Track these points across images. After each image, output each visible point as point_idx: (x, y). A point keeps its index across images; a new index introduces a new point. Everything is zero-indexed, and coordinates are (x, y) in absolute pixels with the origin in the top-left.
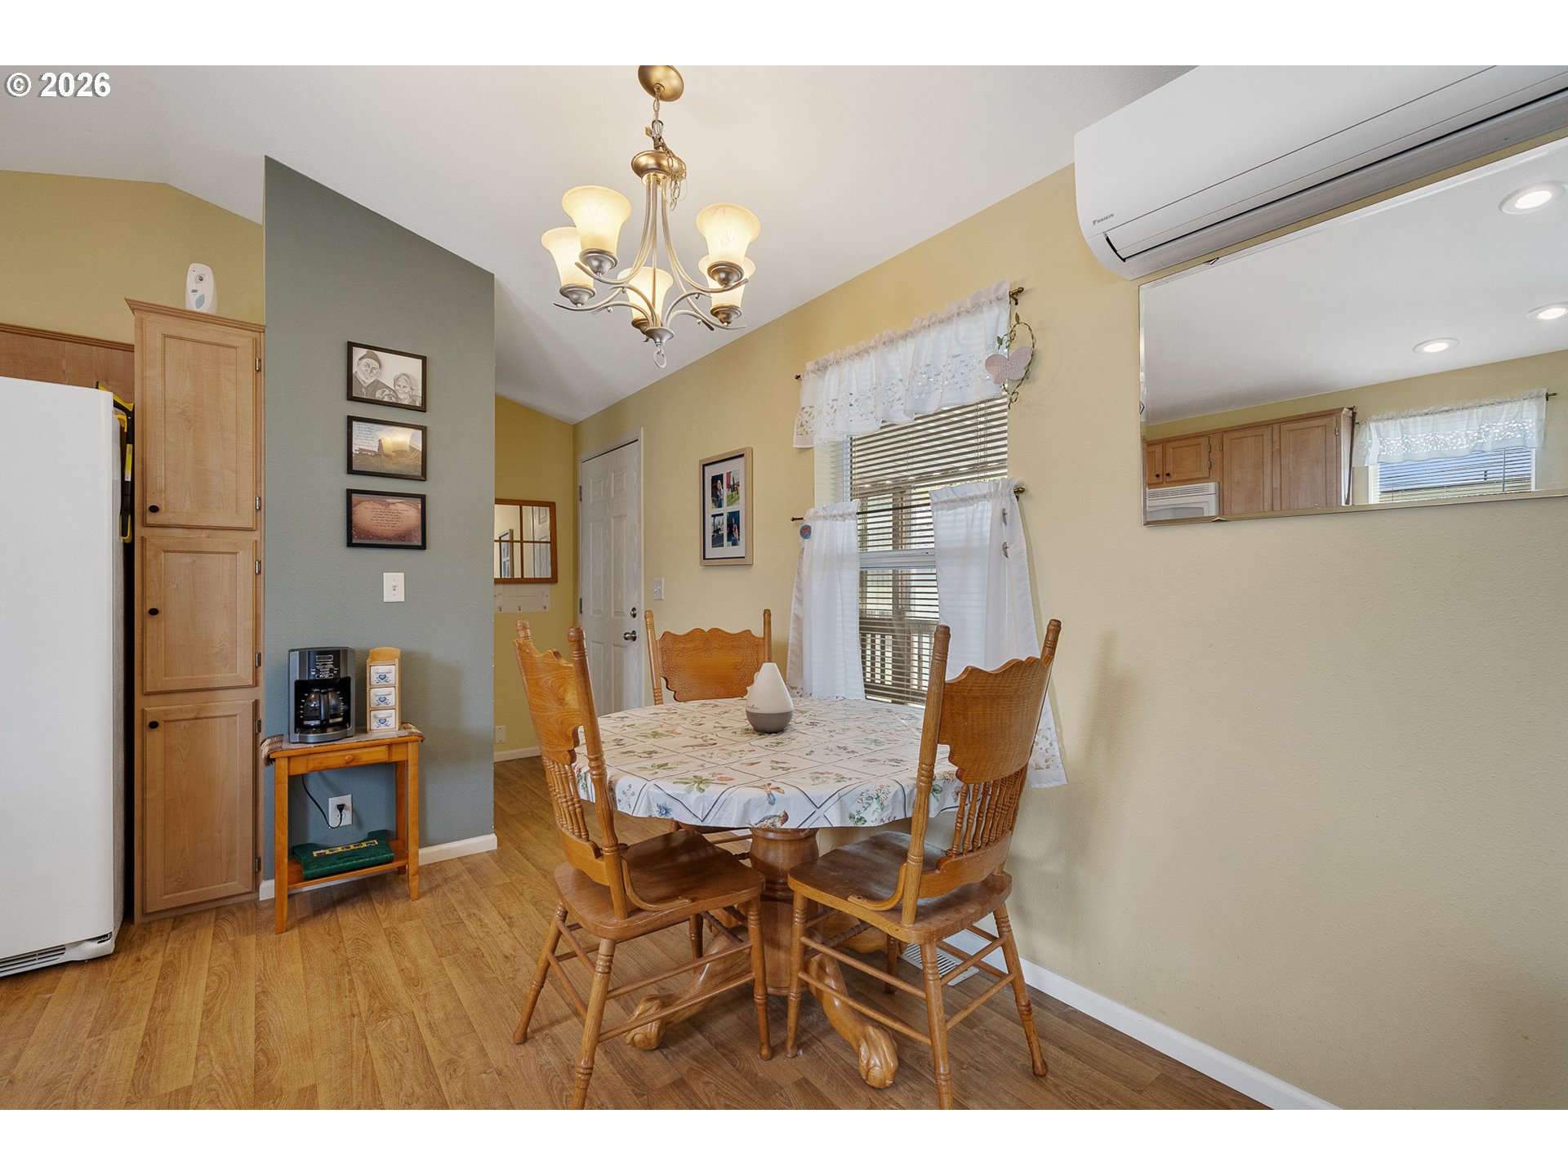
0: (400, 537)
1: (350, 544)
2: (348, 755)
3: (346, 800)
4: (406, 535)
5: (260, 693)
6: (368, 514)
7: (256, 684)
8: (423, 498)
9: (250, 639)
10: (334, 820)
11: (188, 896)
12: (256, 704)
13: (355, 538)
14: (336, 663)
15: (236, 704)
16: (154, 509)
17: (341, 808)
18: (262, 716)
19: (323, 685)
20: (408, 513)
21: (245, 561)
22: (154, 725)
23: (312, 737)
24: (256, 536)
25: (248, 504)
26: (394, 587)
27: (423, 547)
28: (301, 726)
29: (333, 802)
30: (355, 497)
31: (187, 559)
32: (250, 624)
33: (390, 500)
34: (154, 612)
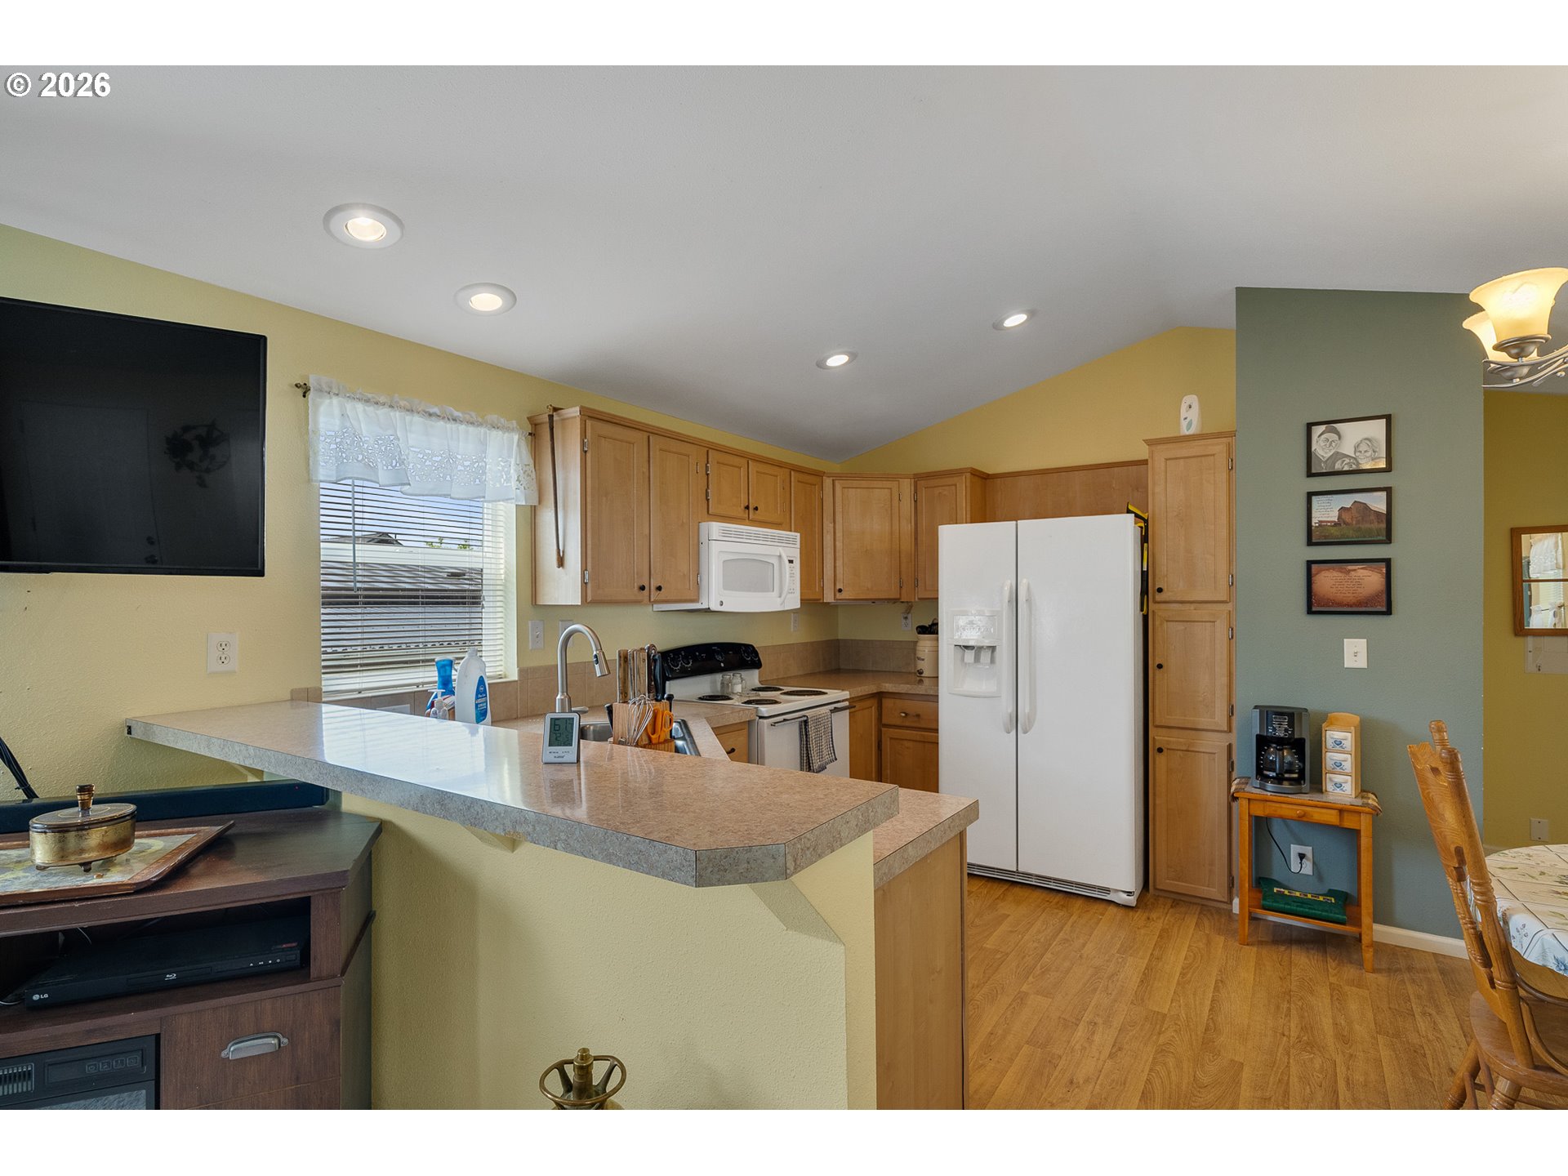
0: (1359, 604)
1: (1310, 612)
2: (1299, 810)
3: (1308, 851)
4: (1370, 600)
5: (1233, 738)
6: (1328, 582)
7: (1230, 730)
8: (1388, 562)
9: (1225, 692)
10: (1295, 867)
11: (1182, 886)
12: (1230, 747)
13: (1315, 605)
14: (1291, 724)
15: (1213, 744)
16: (1160, 590)
17: (1302, 856)
18: (1234, 758)
19: (1281, 742)
20: (1371, 580)
21: (1221, 628)
22: (1160, 750)
23: (1270, 786)
24: (1229, 607)
25: (1223, 582)
26: (1355, 652)
27: (1389, 612)
28: (1260, 772)
29: (1295, 849)
30: (1314, 567)
31: (1181, 627)
32: (1225, 680)
33: (1350, 567)
34: (1160, 666)
